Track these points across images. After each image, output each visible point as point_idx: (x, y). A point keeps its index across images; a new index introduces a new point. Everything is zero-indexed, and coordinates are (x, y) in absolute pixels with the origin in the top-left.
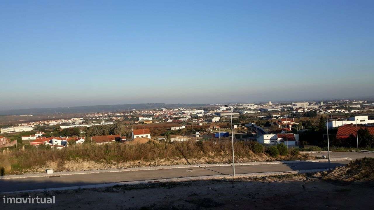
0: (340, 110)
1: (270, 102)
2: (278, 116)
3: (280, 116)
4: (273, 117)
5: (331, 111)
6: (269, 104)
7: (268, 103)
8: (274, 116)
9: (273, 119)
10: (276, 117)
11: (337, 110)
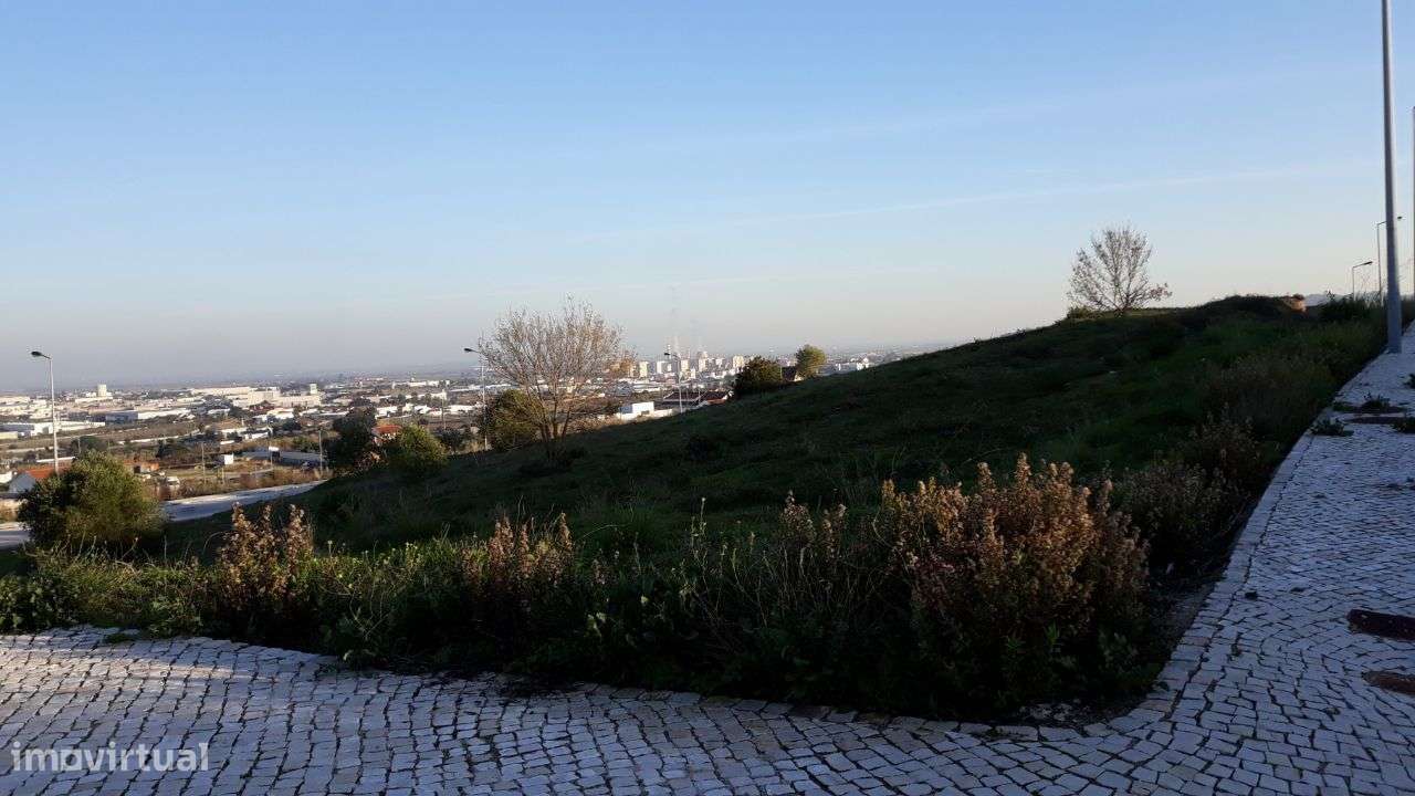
0: (417, 408)
1: (103, 389)
2: (239, 431)
3: (245, 433)
4: (221, 438)
5: (388, 412)
6: (97, 396)
7: (95, 389)
8: (225, 432)
9: (222, 443)
10: (234, 436)
11: (407, 407)
